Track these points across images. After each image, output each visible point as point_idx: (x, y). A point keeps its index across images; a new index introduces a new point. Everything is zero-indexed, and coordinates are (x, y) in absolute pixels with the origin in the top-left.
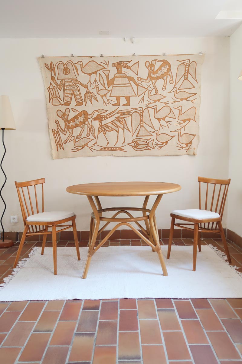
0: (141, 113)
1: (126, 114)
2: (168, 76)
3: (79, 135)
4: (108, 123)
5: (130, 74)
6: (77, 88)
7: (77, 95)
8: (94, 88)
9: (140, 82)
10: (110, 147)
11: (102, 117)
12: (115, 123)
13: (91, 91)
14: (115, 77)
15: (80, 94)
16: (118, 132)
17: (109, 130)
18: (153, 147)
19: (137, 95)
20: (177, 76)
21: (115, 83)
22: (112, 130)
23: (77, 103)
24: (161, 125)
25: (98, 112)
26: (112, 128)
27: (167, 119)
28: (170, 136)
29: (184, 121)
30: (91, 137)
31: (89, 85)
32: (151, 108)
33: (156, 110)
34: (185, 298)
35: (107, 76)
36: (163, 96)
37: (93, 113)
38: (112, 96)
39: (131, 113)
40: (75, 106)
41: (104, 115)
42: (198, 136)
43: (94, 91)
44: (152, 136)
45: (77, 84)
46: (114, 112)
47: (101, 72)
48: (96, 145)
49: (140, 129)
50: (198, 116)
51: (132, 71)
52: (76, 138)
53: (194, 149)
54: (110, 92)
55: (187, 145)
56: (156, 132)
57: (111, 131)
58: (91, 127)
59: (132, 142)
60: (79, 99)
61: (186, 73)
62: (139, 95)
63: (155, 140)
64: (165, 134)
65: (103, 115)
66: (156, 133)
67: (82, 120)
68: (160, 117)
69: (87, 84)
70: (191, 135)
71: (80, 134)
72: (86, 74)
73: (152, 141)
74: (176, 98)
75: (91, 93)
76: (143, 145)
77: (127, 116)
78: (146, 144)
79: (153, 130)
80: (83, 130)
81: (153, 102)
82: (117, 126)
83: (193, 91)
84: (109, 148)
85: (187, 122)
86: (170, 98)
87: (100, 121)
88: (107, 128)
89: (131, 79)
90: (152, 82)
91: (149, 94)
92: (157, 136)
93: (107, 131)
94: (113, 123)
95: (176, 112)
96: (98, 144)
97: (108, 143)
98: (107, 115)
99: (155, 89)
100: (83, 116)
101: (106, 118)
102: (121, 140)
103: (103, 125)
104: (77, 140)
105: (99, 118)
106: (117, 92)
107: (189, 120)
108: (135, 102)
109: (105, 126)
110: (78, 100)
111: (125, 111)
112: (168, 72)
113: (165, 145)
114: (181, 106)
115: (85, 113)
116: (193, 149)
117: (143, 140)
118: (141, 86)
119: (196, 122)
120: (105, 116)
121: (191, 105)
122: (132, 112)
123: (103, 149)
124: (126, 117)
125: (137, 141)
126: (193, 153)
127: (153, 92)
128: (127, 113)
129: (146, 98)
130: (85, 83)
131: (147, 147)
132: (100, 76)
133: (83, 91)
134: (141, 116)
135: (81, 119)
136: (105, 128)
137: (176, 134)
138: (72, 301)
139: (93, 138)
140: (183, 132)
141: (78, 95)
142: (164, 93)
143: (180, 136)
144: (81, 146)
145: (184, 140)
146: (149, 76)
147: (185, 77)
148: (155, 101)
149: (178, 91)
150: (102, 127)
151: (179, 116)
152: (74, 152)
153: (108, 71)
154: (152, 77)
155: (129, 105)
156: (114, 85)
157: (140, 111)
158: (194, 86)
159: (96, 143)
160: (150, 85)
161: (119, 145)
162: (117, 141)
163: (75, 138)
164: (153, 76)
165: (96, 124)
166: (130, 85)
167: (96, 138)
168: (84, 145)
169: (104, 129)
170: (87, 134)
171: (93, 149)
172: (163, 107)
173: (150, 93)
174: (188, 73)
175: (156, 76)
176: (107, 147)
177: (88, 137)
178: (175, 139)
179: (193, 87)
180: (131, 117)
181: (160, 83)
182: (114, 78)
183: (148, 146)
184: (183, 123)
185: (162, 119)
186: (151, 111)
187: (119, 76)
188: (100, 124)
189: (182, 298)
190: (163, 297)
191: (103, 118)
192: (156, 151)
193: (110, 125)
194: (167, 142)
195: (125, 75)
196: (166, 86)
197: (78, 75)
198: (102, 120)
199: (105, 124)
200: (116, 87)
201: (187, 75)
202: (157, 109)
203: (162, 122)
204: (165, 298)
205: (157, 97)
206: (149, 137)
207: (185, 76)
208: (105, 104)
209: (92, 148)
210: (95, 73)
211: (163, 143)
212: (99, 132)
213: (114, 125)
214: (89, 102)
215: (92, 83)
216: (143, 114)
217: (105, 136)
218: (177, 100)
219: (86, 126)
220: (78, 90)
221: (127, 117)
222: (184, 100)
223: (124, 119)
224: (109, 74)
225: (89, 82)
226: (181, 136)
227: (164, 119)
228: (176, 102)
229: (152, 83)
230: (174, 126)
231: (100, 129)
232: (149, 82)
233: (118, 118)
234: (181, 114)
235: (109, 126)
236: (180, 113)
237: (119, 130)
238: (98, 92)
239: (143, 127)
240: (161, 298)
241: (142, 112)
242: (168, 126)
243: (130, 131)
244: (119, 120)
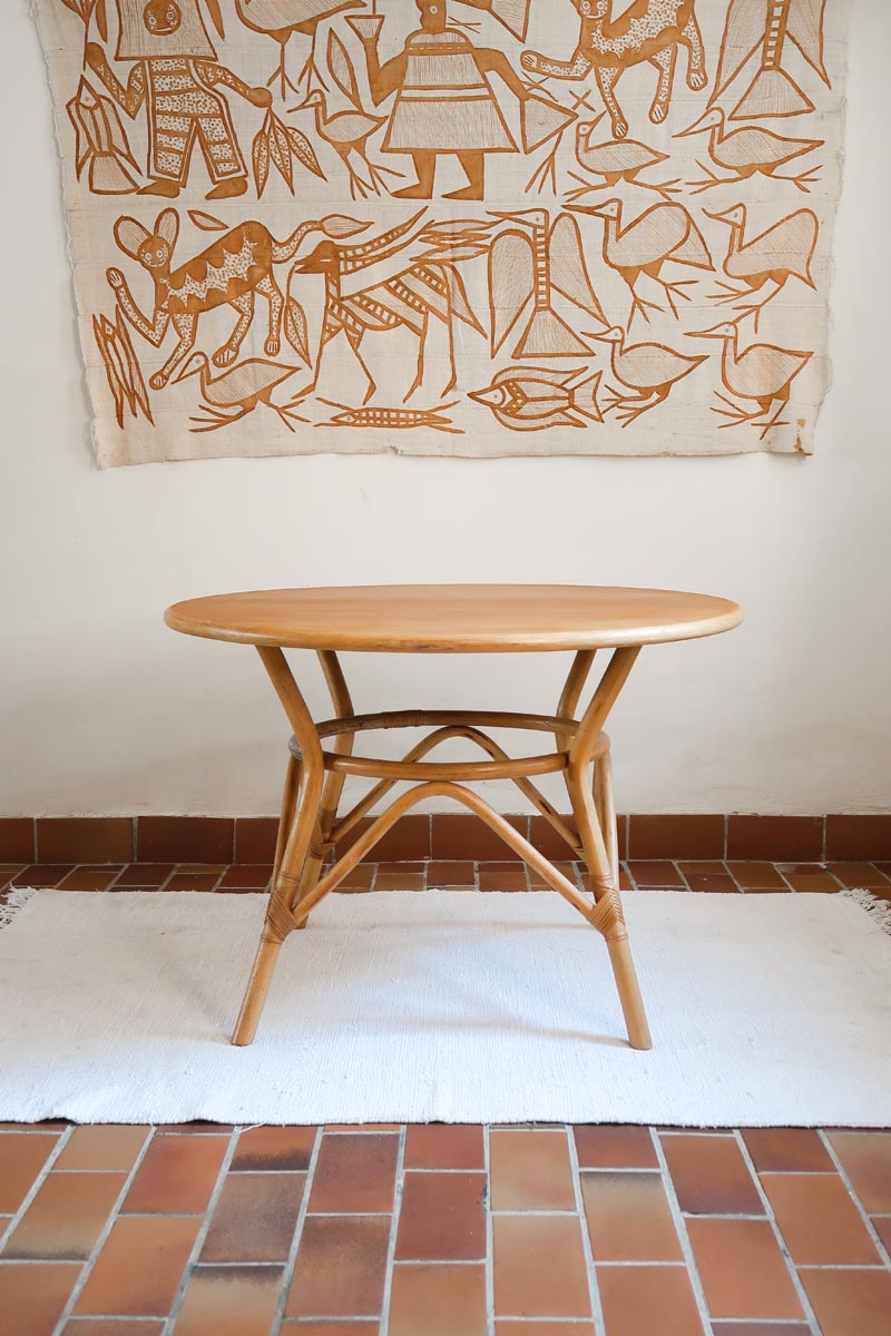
0: (541, 236)
1: (464, 245)
2: (682, 49)
3: (228, 345)
4: (372, 288)
5: (488, 34)
6: (215, 104)
7: (215, 143)
8: (303, 106)
9: (537, 77)
10: (382, 410)
11: (342, 255)
12: (406, 288)
13: (288, 120)
14: (411, 49)
15: (232, 139)
16: (422, 333)
17: (379, 324)
18: (596, 414)
19: (520, 146)
20: (727, 48)
21: (410, 80)
22: (392, 321)
23: (214, 182)
24: (637, 302)
25: (322, 229)
26: (391, 313)
27: (670, 272)
28: (683, 357)
29: (755, 282)
30: (287, 355)
31: (275, 89)
32: (589, 211)
33: (613, 224)
34: (715, 1123)
35: (371, 46)
36: (651, 151)
37: (296, 238)
38: (391, 151)
39: (489, 236)
40: (209, 197)
41: (353, 248)
42: (825, 358)
43: (304, 121)
44: (594, 355)
45: (219, 87)
46: (403, 229)
47: (337, 22)
48: (309, 397)
49: (531, 321)
50: (828, 259)
51: (498, 18)
52: (211, 362)
53: (801, 423)
54: (384, 128)
55: (765, 402)
56: (610, 336)
57: (388, 327)
58: (288, 307)
59: (493, 388)
60: (228, 161)
61: (774, 34)
62: (529, 145)
63: (608, 378)
64: (659, 346)
65: (345, 248)
66: (613, 342)
67: (242, 271)
68: (633, 263)
69: (269, 84)
70: (789, 352)
71: (231, 339)
72: (261, 31)
73: (594, 382)
74: (715, 160)
75: (285, 130)
76: (544, 399)
77: (470, 251)
78: (564, 398)
79: (599, 328)
80: (246, 320)
81: (602, 180)
82: (417, 304)
83: (804, 127)
84: (378, 414)
85: (771, 285)
86: (686, 159)
88: (369, 311)
89: (489, 59)
90: (598, 79)
91: (582, 140)
92: (617, 354)
93: (365, 325)
94: (396, 287)
95: (718, 236)
96: (319, 392)
97: (372, 388)
98: (368, 248)
99: (612, 115)
100: (246, 252)
102: (438, 374)
103: (350, 298)
104: (215, 372)
106: (416, 127)
107: (780, 277)
108: (507, 181)
109: (360, 305)
110: (222, 168)
111: (459, 228)
112: (682, 25)
113: (658, 401)
114: (741, 205)
115: (256, 234)
116: (794, 424)
117: (548, 377)
118: (540, 99)
119: (813, 287)
120: (359, 252)
121: (791, 198)
122: (494, 231)
123: (344, 419)
124: (463, 258)
125: (517, 380)
126: (795, 443)
127: (603, 132)
128: (470, 238)
129: (566, 160)
130: (256, 80)
131: (568, 409)
132: (335, 44)
133: (247, 120)
134: (541, 251)
136: (356, 310)
137: (713, 348)
138: (185, 1131)
139: (297, 361)
140: (746, 337)
141: (223, 142)
142: (658, 137)
143: (730, 358)
144: (236, 404)
145: (753, 378)
146: (584, 47)
147: (765, 52)
148: (612, 177)
149: (729, 127)
150: (341, 307)
151: (730, 254)
152: (202, 430)
153: (374, 16)
154: (596, 52)
155: (482, 199)
156: (405, 94)
157: (535, 227)
158: (809, 103)
159: (311, 388)
160: (587, 94)
161: (424, 400)
162: (418, 382)
163: (206, 359)
164: (603, 45)
165: (310, 291)
166: (484, 92)
167: (314, 364)
168: (255, 398)
170: (266, 343)
171: (297, 417)
172: (649, 211)
173: (588, 135)
174: (783, 31)
175: (617, 46)
176: (367, 410)
177: (271, 359)
178: (709, 371)
179: (805, 107)
180: (490, 256)
181: (637, 84)
182: (406, 53)
183: (572, 406)
184: (749, 292)
185: (641, 268)
186: (592, 228)
187: (432, 45)
188: (333, 290)
189: (702, 1124)
190: (613, 1120)
191: (347, 259)
192: (609, 432)
193: (381, 296)
194: (664, 390)
195: (463, 40)
196: (668, 100)
197: (222, 34)
198: (342, 270)
199: (360, 294)
200: (416, 100)
201: (780, 46)
202: (618, 219)
203: (646, 287)
204: (621, 1121)
205: (623, 157)
206: (577, 363)
207: (767, 48)
208: (355, 187)
209: (287, 413)
210: (309, 27)
211: (646, 393)
212: (327, 335)
213: (404, 296)
214: (276, 177)
215: (293, 78)
216: (547, 242)
217: (358, 356)
218: (721, 173)
219: (261, 302)
220: (223, 115)
221: (469, 258)
222: (758, 176)
223: (454, 269)
224: (377, 35)
225: (280, 76)
226: (737, 360)
227: (653, 269)
228: (717, 182)
229: (600, 86)
230: (704, 305)
231: (331, 320)
232: (582, 79)
233: (421, 261)
234: (740, 245)
235: (377, 304)
236: (737, 243)
237: (425, 325)
238: (323, 128)
239: (549, 308)
240: (602, 1124)
241: (542, 231)
242: (673, 307)
243: (480, 329)
244: (428, 272)
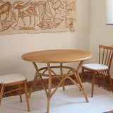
4: (24, 11)
10: (26, 27)
12: (29, 11)
16: (31, 17)
17: (25, 16)
18: (52, 27)
22: (27, 15)
24: (56, 13)
25: (17, 3)
27: (59, 9)
29: (68, 10)
30: (13, 20)
32: (50, 1)
37: (14, 3)
39: (39, 4)
44: (51, 20)
46: (28, 3)
49: (44, 15)
56: (53, 17)
59: (40, 24)
64: (58, 18)
68: (55, 8)
70: (72, 19)
71: (6, 18)
73: (51, 23)
80: (8, 15)
85: (70, 11)
87: (19, 10)
92: (54, 19)
95: (64, 5)
98: (23, 5)
100: (7, 6)
101: (23, 7)
103: (21, 12)
104: (3, 23)
105: (18, 7)
109: (23, 13)
115: (8, 3)
117: (46, 22)
119: (74, 11)
123: (21, 29)
124: (35, 7)
126: (73, 30)
135: (6, 8)
139: (15, 21)
140: (68, 17)
144: (7, 27)
157: (44, 3)
159: (17, 25)
161: (31, 26)
163: (2, 21)
165: (16, 11)
168: (9, 26)
169: (22, 15)
170: (11, 19)
172: (57, 1)
176: (24, 27)
177: (11, 21)
178: (64, 21)
184: (68, 12)
191: (21, 7)
194: (59, 24)
202: (53, 2)
206: (49, 21)
209: (14, 28)
211: (57, 24)
212: (18, 17)
216: (45, 5)
219: (10, 13)
223: (34, 9)
227: (57, 9)
233: (30, 7)
243: (38, 16)
